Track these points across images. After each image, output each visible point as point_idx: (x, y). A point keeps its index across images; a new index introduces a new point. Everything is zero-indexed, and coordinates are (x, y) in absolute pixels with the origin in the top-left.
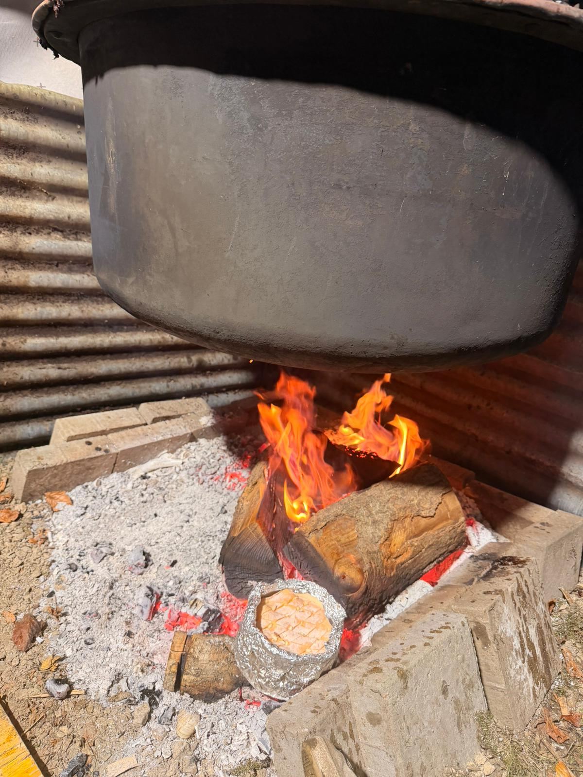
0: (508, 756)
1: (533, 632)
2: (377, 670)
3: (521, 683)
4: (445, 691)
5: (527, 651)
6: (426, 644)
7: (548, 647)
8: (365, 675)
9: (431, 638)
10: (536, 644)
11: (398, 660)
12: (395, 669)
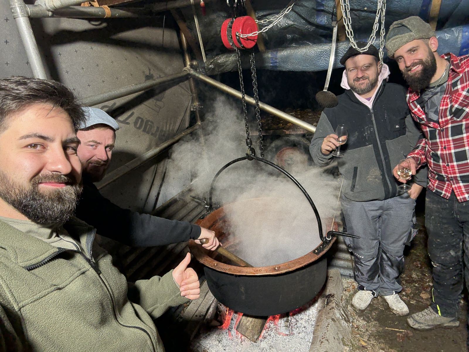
0: (350, 344)
1: (342, 312)
2: (322, 342)
3: (345, 326)
4: (335, 338)
5: (343, 317)
6: (328, 331)
7: (346, 312)
8: (321, 345)
9: (327, 329)
10: (344, 314)
11: (325, 338)
12: (325, 340)
